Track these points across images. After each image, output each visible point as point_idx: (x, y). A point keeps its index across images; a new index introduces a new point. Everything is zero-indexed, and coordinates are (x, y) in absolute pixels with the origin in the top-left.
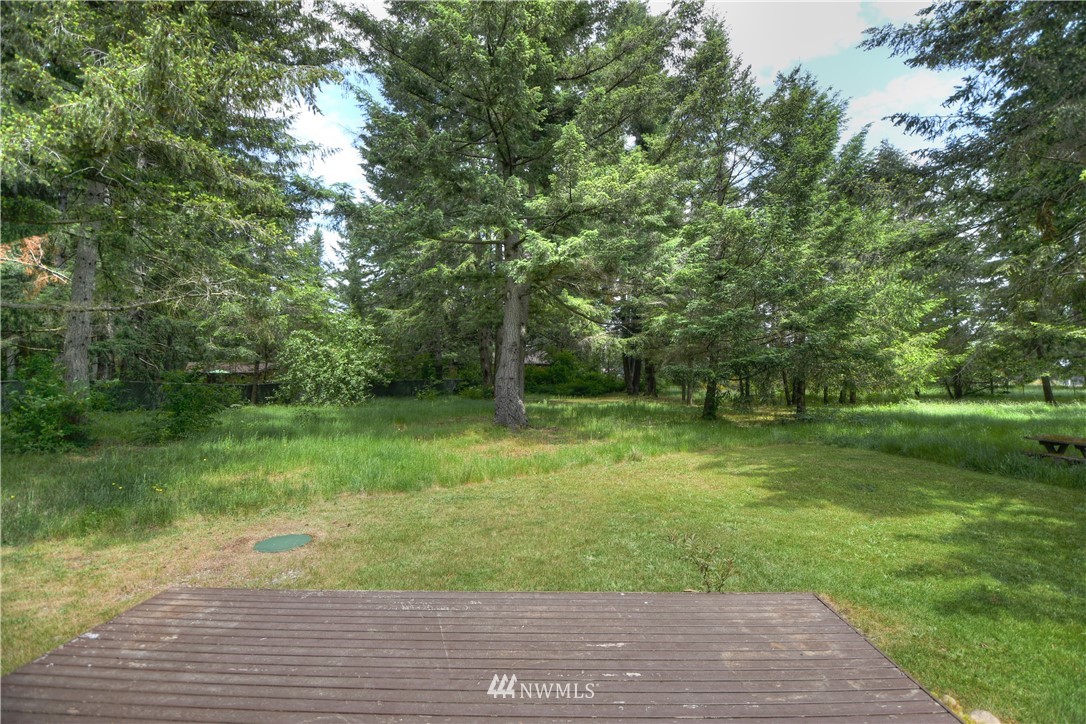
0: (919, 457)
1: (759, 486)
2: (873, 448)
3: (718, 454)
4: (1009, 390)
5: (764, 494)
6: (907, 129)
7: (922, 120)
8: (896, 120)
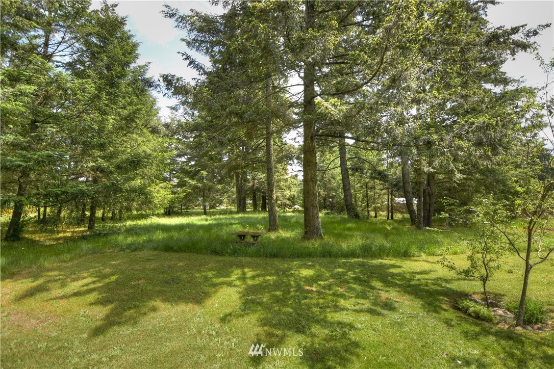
0: (185, 252)
1: (91, 304)
2: (155, 249)
3: (36, 277)
4: (188, 210)
5: (101, 312)
6: (189, 65)
7: (196, 63)
8: (185, 57)
